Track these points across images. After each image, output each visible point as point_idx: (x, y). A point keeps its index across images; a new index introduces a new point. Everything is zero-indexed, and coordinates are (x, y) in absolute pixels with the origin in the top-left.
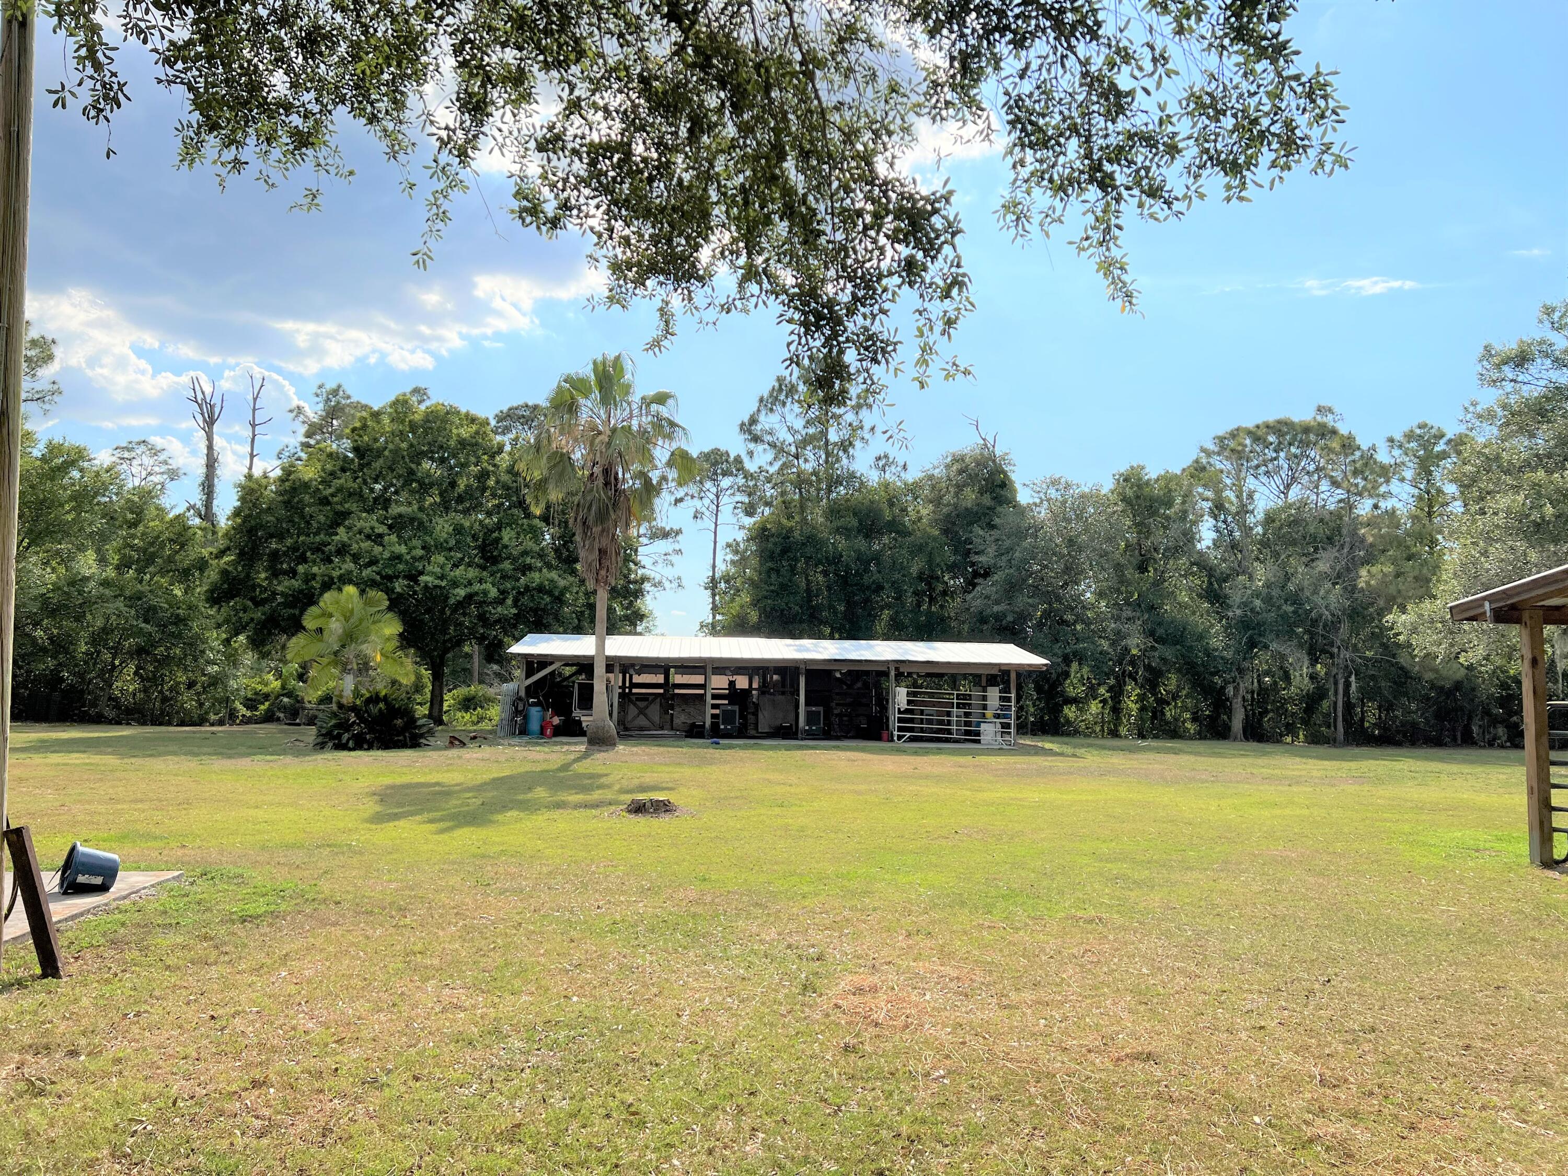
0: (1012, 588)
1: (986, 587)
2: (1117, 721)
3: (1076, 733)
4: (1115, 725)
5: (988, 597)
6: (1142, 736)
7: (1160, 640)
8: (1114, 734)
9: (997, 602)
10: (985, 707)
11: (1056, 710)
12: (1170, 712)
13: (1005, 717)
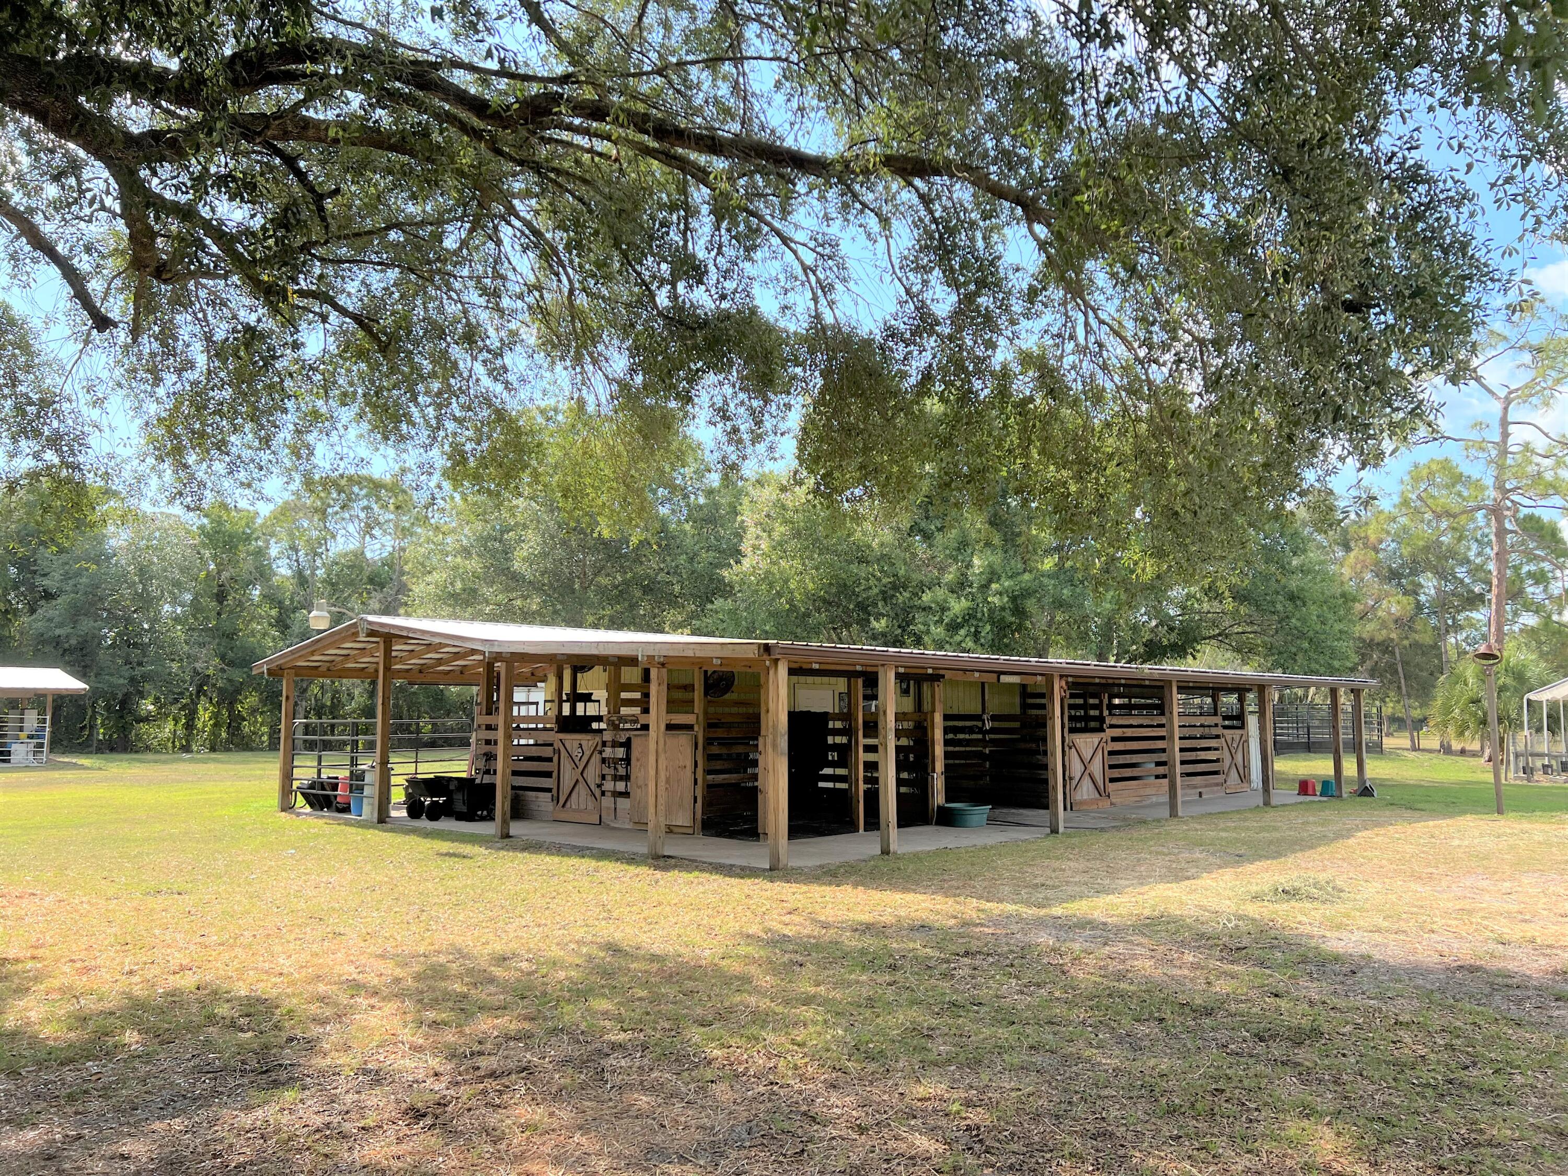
0: (76, 613)
1: (46, 610)
2: (189, 737)
3: (148, 748)
4: (188, 741)
5: (50, 620)
6: (213, 749)
7: (231, 664)
8: (186, 749)
9: (61, 625)
10: (21, 729)
11: (124, 730)
12: (246, 727)
13: (39, 737)
